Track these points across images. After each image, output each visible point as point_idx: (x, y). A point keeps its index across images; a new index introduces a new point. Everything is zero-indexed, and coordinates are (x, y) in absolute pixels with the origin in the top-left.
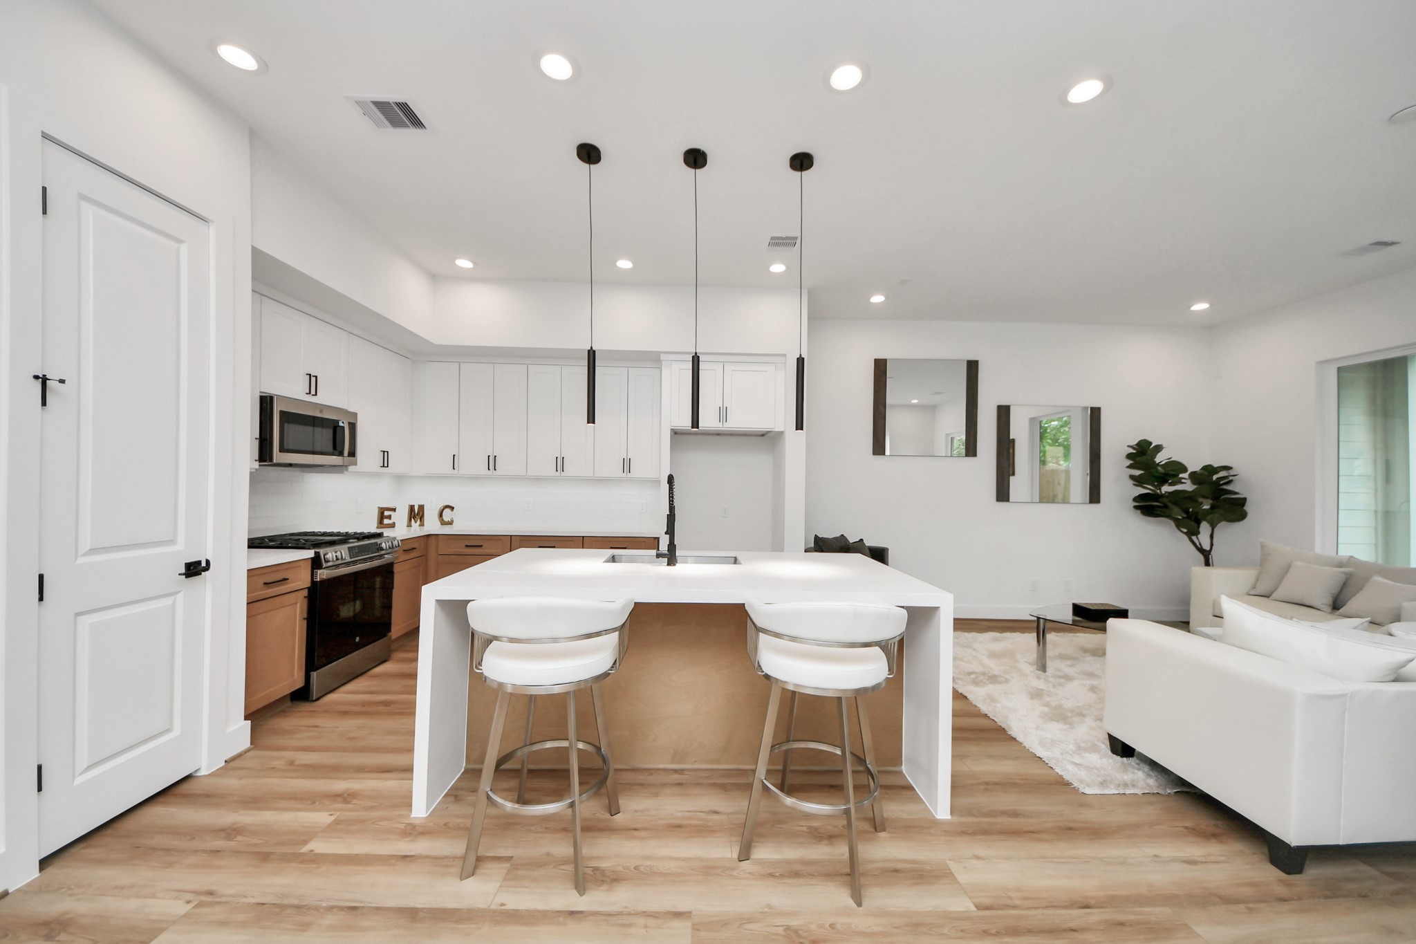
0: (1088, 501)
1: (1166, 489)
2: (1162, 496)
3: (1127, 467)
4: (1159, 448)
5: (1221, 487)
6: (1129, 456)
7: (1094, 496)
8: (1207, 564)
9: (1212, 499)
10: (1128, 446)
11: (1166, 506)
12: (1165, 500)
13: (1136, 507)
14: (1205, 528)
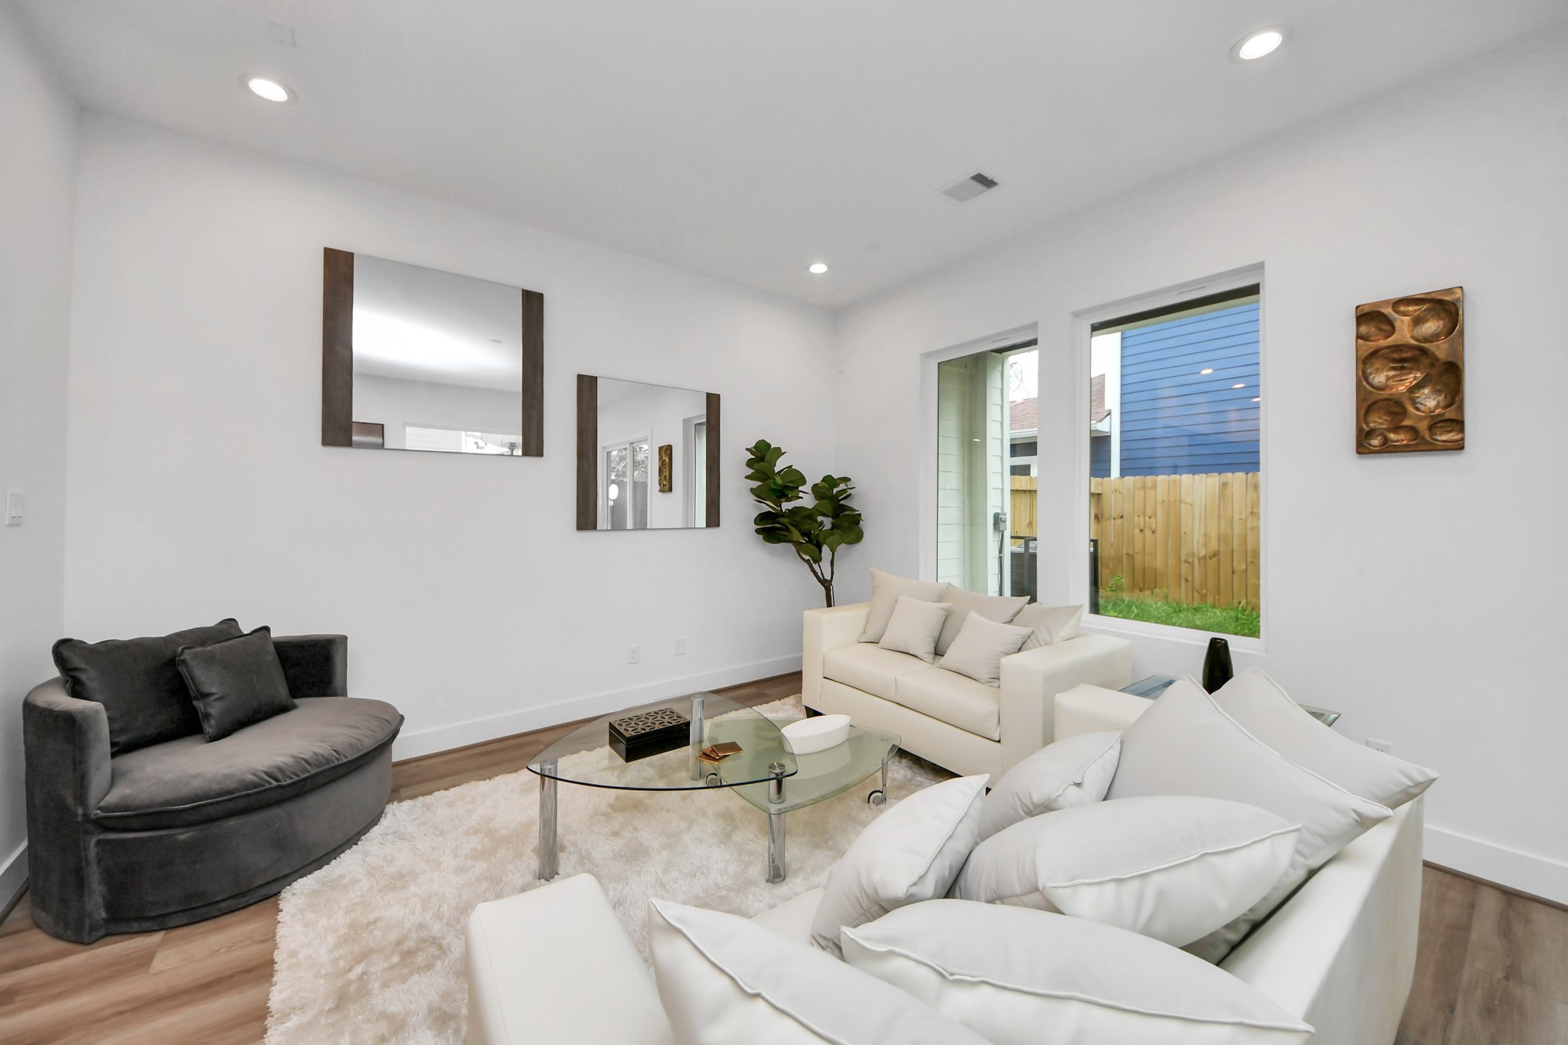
0: (706, 526)
1: (786, 506)
2: (782, 515)
4: (778, 453)
5: (841, 503)
6: (748, 464)
7: (713, 518)
8: (828, 594)
9: (832, 518)
10: (747, 450)
11: (787, 528)
12: (785, 520)
13: (758, 531)
14: (826, 552)
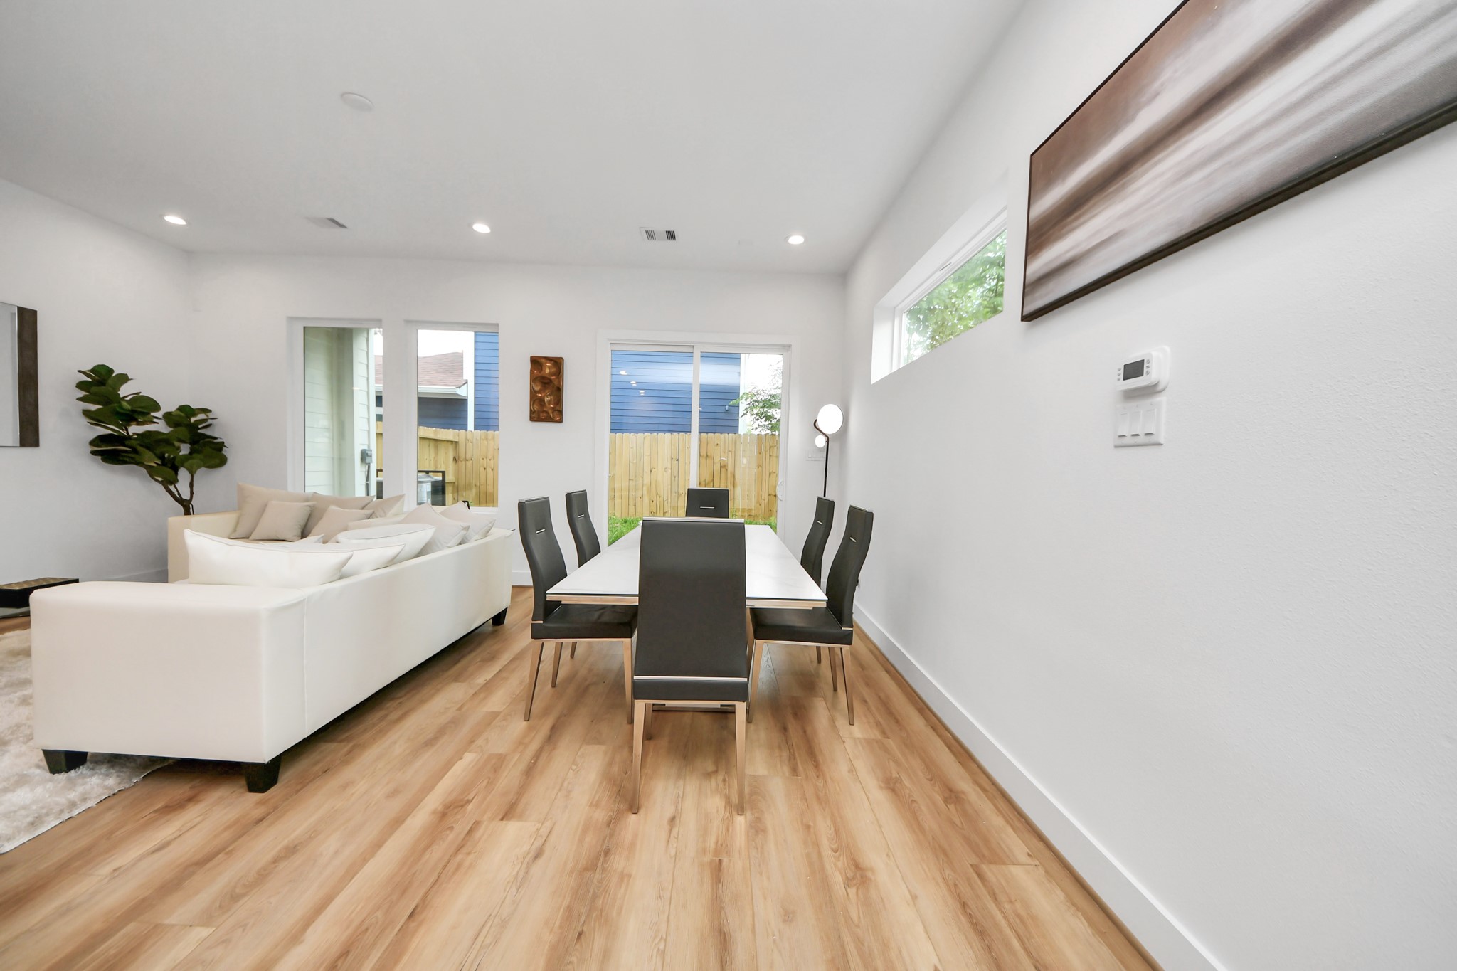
0: (18, 445)
1: (134, 429)
2: (129, 438)
3: (79, 399)
4: (124, 378)
5: (200, 431)
6: (81, 385)
7: (29, 434)
8: (187, 512)
9: (190, 444)
10: (79, 371)
11: (135, 451)
12: (134, 443)
13: (93, 453)
14: (183, 475)
